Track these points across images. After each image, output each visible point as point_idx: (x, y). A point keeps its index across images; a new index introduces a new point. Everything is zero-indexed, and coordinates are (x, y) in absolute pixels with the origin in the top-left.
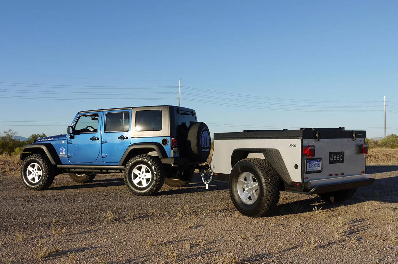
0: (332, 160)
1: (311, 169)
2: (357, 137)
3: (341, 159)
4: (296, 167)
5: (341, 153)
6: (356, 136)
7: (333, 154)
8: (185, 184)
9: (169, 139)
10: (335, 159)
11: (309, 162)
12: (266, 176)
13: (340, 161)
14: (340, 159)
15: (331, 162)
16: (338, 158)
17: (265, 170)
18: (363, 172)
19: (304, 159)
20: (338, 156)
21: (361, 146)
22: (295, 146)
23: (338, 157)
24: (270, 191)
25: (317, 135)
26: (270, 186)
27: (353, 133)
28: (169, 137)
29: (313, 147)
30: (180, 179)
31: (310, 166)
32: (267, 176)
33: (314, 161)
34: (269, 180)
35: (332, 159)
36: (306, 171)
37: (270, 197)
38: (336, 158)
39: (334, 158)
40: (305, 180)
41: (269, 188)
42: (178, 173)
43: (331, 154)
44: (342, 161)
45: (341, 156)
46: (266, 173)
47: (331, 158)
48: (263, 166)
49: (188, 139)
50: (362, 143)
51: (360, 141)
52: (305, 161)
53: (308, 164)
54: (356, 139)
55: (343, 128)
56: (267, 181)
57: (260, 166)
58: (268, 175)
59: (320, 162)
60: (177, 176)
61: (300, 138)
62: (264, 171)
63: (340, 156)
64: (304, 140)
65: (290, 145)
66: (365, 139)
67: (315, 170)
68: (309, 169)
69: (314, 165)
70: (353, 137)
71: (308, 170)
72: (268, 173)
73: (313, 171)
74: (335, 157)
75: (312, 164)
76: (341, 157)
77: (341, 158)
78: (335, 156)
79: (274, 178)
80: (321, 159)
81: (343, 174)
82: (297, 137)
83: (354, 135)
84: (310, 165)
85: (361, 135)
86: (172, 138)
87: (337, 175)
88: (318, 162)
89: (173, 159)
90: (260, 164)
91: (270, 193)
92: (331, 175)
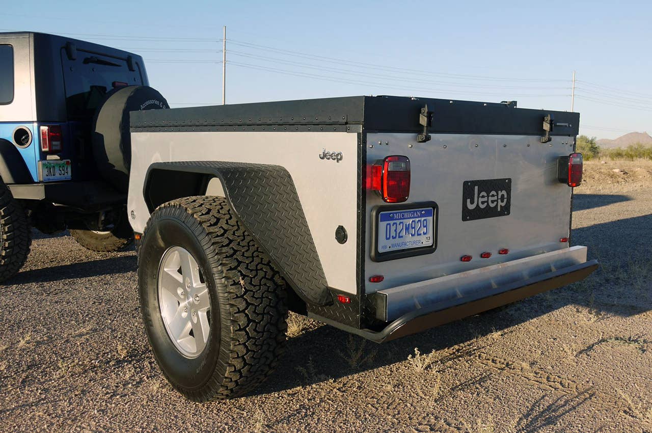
0: (471, 207)
1: (393, 246)
2: (556, 130)
3: (503, 204)
4: (341, 236)
5: (504, 185)
6: (551, 129)
7: (476, 188)
8: (124, 244)
9: (33, 129)
10: (483, 203)
11: (387, 218)
12: (231, 269)
13: (499, 210)
14: (500, 203)
15: (468, 215)
16: (493, 202)
17: (227, 245)
18: (564, 240)
19: (368, 208)
20: (494, 193)
21: (564, 160)
22: (338, 157)
23: (493, 196)
24: (242, 321)
25: (423, 120)
26: (242, 306)
27: (543, 120)
28: (33, 122)
29: (403, 165)
30: (111, 232)
31: (393, 234)
32: (235, 268)
33: (406, 215)
34: (242, 282)
35: (472, 203)
36: (373, 253)
37: (244, 344)
38: (485, 199)
39: (480, 201)
40: (370, 287)
41: (239, 312)
42: (103, 218)
43: (469, 189)
44: (506, 211)
45: (504, 192)
46: (231, 256)
47: (468, 201)
48: (225, 231)
49: (97, 131)
50: (567, 152)
51: (560, 145)
52: (371, 216)
53: (383, 225)
54: (553, 138)
55: (515, 103)
56: (232, 289)
57: (212, 229)
58: (239, 263)
59: (431, 218)
60: (100, 225)
61: (353, 127)
62: (224, 250)
63: (500, 194)
64: (369, 135)
65: (324, 156)
66: (575, 140)
67: (410, 246)
68: (385, 245)
69: (407, 229)
70: (542, 132)
71: (381, 250)
72: (238, 256)
73: (403, 250)
74: (483, 197)
75: (400, 227)
76: (503, 196)
77: (502, 201)
78: (484, 193)
79: (261, 274)
80: (434, 205)
81: (505, 251)
82: (346, 123)
83: (546, 126)
84: (393, 228)
85: (567, 124)
86: (42, 128)
87: (486, 255)
88: (422, 216)
89: (43, 188)
90: (216, 224)
91: (244, 329)
92: (466, 258)
